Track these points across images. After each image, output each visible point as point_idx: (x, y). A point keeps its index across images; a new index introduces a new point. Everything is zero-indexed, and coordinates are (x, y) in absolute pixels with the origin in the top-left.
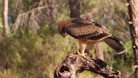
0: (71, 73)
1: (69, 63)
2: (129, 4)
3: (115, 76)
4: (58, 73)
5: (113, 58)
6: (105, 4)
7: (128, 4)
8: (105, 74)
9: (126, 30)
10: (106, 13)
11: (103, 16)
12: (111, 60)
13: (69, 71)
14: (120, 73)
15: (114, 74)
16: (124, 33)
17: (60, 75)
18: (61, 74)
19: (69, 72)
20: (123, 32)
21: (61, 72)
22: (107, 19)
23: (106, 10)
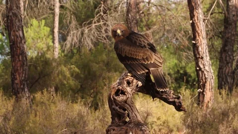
0: (127, 96)
1: (125, 86)
2: (193, 21)
3: (176, 100)
4: (113, 97)
5: (174, 81)
6: (166, 21)
7: (191, 22)
8: (165, 98)
9: (189, 50)
10: (168, 31)
11: (164, 34)
12: (172, 83)
13: (125, 94)
14: (181, 98)
15: (175, 98)
16: (186, 54)
17: (114, 99)
18: (116, 98)
19: (125, 96)
20: (185, 52)
21: (116, 96)
22: (167, 37)
23: (167, 28)
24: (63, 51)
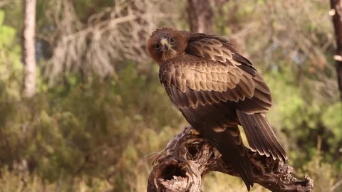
0: (191, 180)
1: (185, 157)
2: (336, 12)
3: (299, 187)
4: (159, 183)
5: (294, 146)
6: (275, 12)
7: (332, 13)
8: (274, 183)
9: (329, 75)
10: (281, 35)
11: (271, 41)
12: (291, 149)
13: (184, 176)
14: (311, 182)
15: (297, 183)
16: (321, 84)
17: (162, 187)
18: (165, 183)
19: (185, 180)
20: (319, 80)
21: (165, 180)
22: (280, 48)
23: (278, 26)
24: (46, 81)
